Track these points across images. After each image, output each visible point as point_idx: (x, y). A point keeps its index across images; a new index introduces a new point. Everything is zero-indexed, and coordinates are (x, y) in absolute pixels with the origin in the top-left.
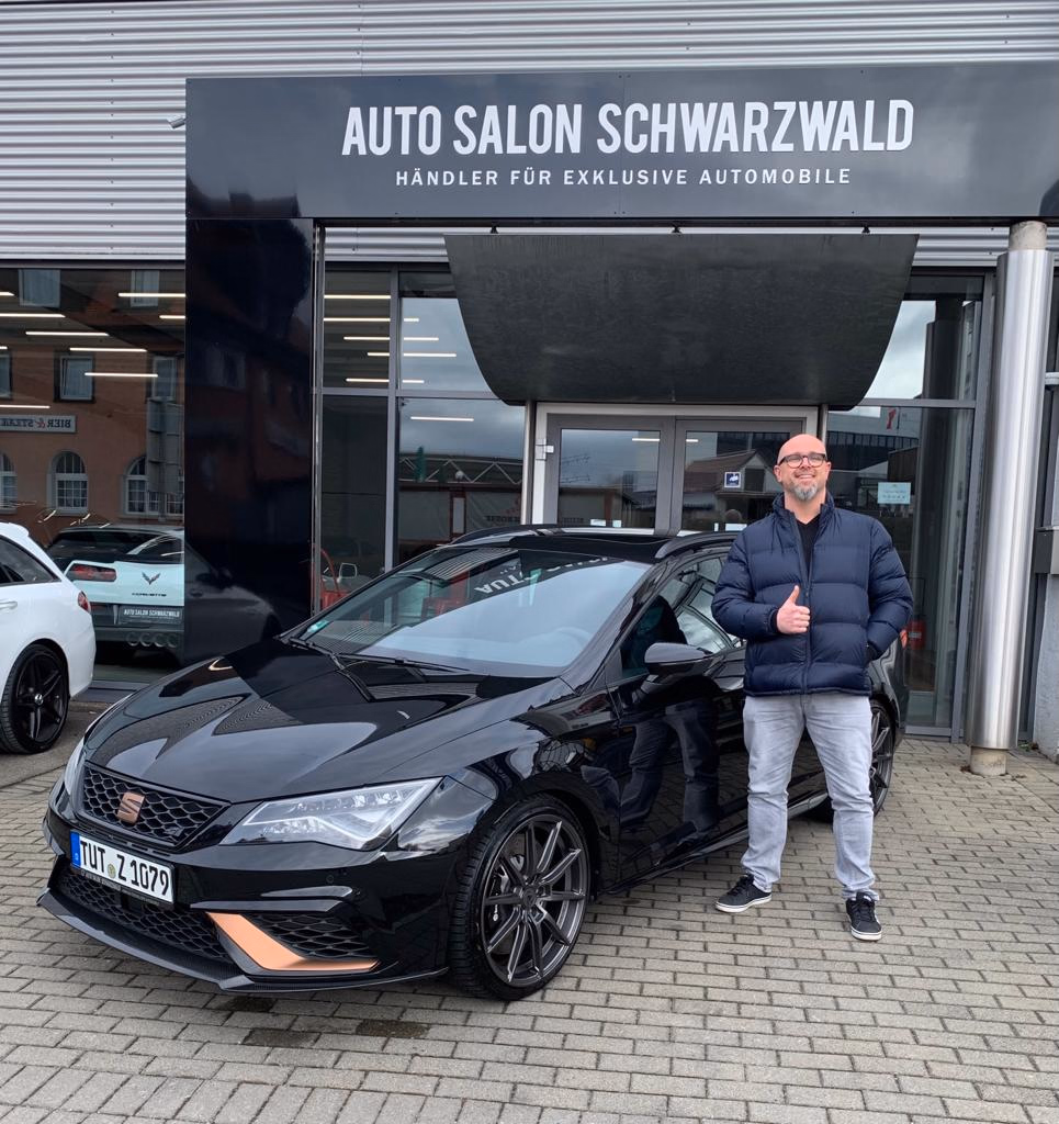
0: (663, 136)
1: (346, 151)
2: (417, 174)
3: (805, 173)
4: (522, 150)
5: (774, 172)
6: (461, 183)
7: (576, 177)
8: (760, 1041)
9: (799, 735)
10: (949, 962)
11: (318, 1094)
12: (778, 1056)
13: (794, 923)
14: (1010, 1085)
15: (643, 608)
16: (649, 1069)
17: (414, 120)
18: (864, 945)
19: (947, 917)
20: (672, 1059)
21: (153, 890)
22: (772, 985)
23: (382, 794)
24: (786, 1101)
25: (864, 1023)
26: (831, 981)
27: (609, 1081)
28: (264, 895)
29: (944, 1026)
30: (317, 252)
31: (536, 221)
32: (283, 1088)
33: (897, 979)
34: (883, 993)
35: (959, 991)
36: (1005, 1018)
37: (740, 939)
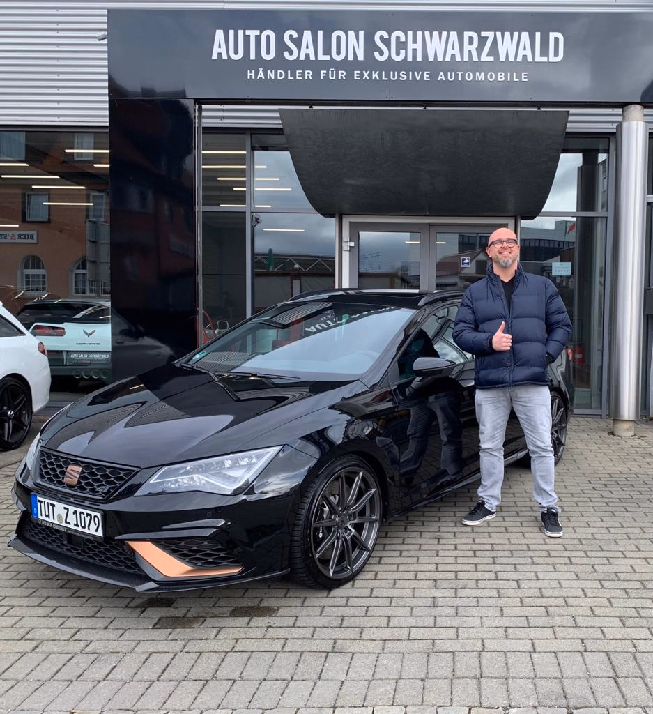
0: (415, 51)
1: (214, 57)
2: (261, 72)
3: (501, 74)
4: (327, 58)
5: (483, 73)
6: (289, 78)
7: (362, 75)
8: (490, 602)
9: (508, 412)
10: (604, 548)
11: (204, 657)
12: (502, 610)
13: (510, 529)
14: (641, 617)
15: (411, 337)
16: (421, 624)
17: (258, 38)
18: (553, 540)
19: (602, 521)
20: (435, 617)
21: (89, 529)
22: (497, 568)
23: (243, 458)
24: (507, 637)
25: (554, 586)
26: (533, 563)
27: (396, 633)
28: (164, 527)
29: (602, 585)
30: (197, 121)
31: (338, 102)
32: (181, 654)
33: (573, 559)
34: (565, 568)
35: (610, 564)
36: (638, 578)
37: (477, 541)
